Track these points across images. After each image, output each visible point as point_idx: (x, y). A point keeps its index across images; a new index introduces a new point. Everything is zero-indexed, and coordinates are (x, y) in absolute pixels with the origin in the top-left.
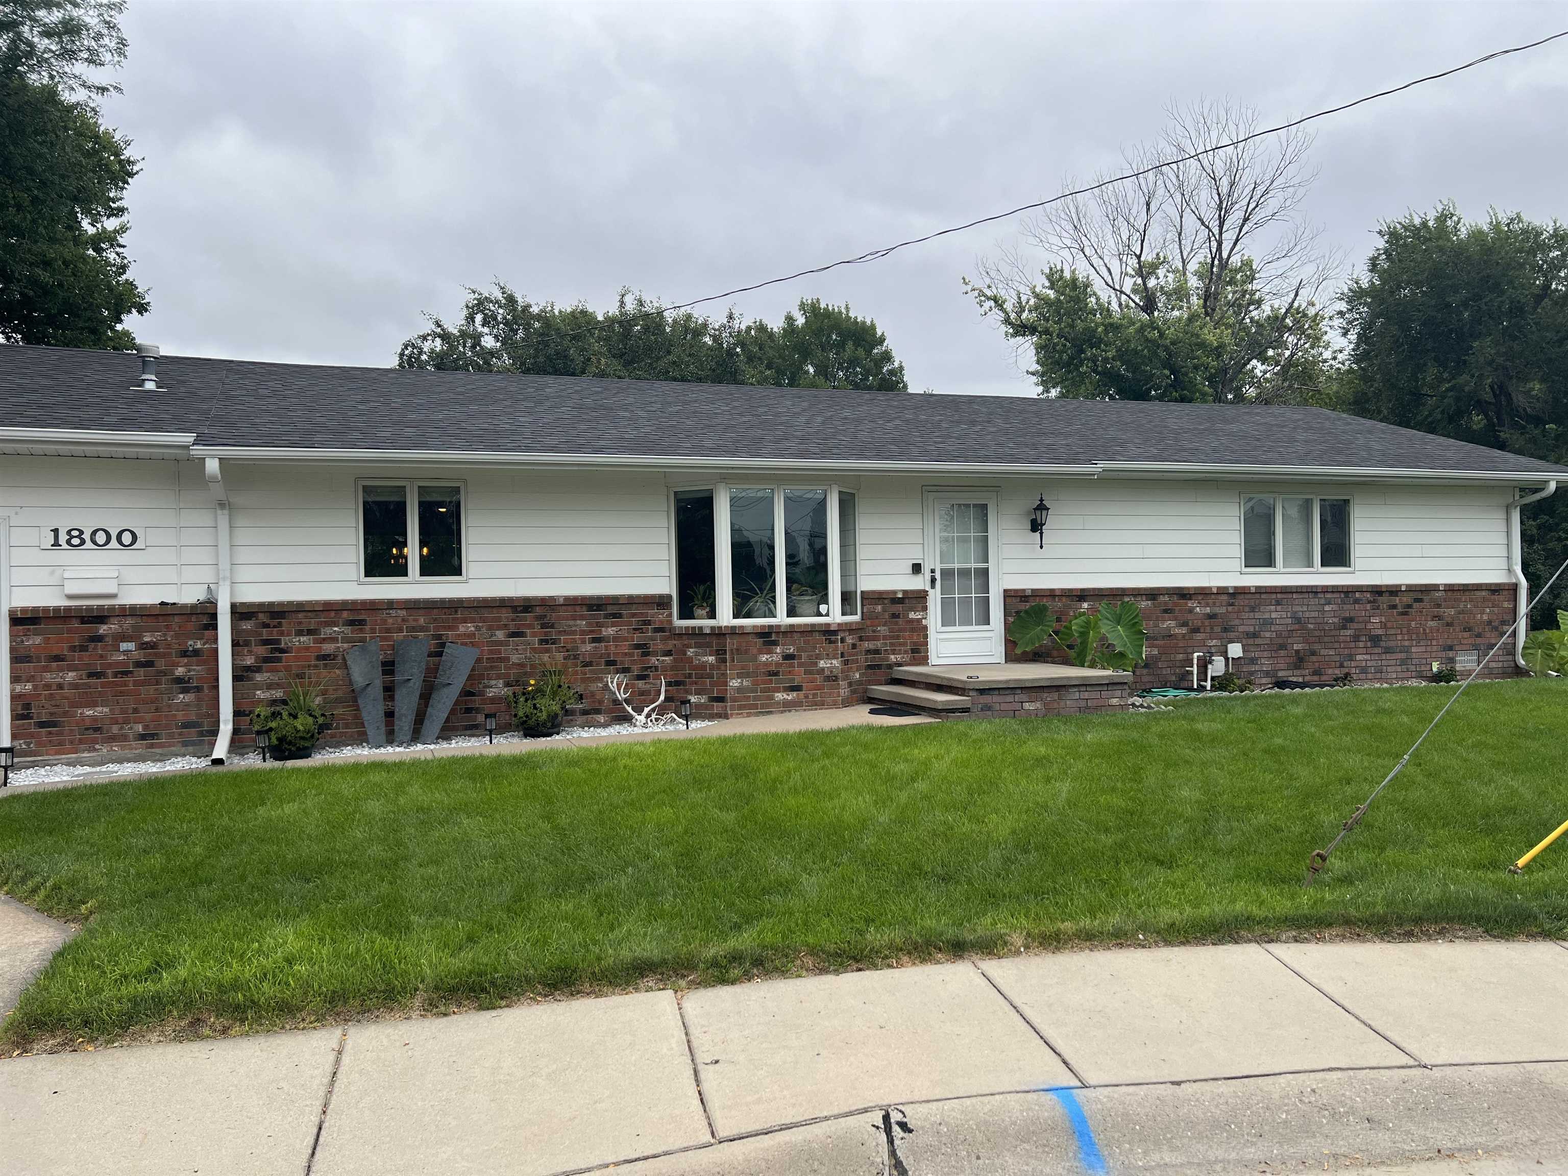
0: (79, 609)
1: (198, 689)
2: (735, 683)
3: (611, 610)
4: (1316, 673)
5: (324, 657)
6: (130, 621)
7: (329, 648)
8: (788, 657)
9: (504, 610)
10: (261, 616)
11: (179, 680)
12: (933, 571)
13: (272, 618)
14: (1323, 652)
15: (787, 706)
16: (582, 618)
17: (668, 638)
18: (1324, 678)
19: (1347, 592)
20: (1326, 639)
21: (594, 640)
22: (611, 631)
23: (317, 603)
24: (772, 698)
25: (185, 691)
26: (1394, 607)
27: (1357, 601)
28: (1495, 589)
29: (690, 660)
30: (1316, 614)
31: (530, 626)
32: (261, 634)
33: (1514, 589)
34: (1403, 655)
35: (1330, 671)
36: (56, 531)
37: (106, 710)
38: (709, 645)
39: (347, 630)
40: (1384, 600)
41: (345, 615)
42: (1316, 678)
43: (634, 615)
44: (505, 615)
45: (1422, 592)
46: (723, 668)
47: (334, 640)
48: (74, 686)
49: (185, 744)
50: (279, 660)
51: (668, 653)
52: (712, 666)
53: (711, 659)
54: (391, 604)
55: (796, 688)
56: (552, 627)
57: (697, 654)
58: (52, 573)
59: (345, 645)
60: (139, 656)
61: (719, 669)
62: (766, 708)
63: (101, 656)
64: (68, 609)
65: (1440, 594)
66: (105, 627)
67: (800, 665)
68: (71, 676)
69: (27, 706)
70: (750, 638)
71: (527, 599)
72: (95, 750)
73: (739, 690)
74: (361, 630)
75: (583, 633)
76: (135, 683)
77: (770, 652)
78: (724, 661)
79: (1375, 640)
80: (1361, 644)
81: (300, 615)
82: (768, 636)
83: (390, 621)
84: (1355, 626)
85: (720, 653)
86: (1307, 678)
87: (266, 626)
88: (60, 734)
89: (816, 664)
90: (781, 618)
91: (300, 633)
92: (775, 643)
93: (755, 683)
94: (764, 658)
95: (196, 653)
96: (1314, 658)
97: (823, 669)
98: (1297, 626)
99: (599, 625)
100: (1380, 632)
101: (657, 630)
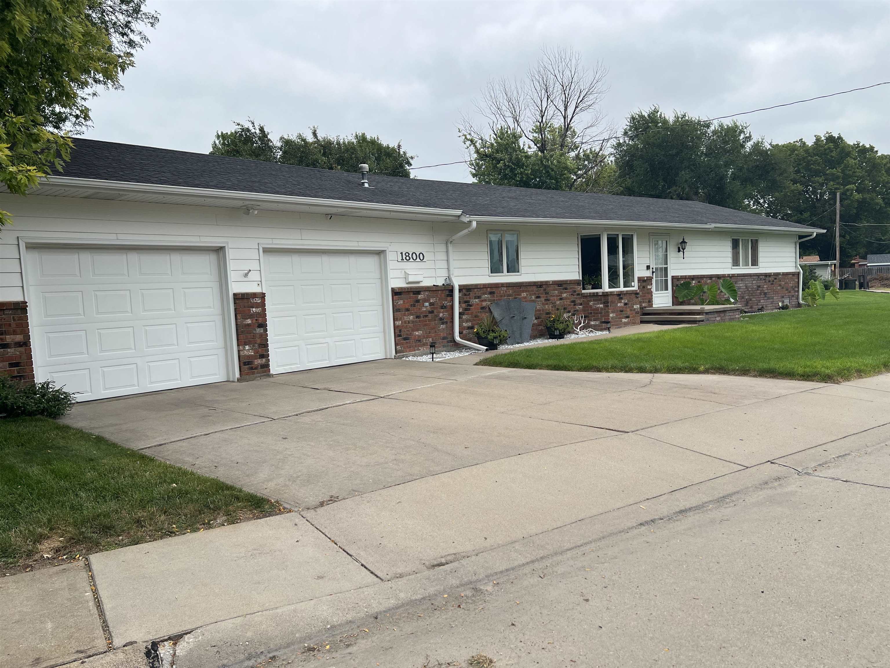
0: (411, 288)
1: (446, 323)
2: (611, 315)
3: (564, 286)
4: (751, 308)
5: (483, 308)
6: (427, 293)
7: (484, 304)
8: (626, 304)
9: (534, 287)
10: (464, 290)
11: (441, 319)
12: (653, 269)
13: (467, 291)
14: (753, 299)
15: (626, 324)
16: (556, 290)
17: (581, 298)
18: (753, 309)
19: (758, 275)
20: (753, 294)
21: (561, 299)
22: (564, 295)
23: (480, 285)
24: (621, 321)
25: (443, 324)
26: (769, 281)
27: (761, 279)
28: (793, 274)
29: (591, 306)
30: (751, 285)
31: (542, 294)
32: (464, 299)
33: (799, 273)
34: (772, 300)
35: (754, 307)
36: (402, 253)
37: (421, 332)
38: (600, 300)
39: (489, 296)
40: (767, 278)
41: (489, 289)
42: (751, 310)
43: (571, 288)
44: (535, 288)
45: (777, 274)
46: (607, 309)
47: (485, 300)
48: (413, 322)
49: (444, 346)
50: (469, 309)
51: (581, 304)
52: (601, 309)
53: (601, 306)
54: (502, 285)
55: (627, 317)
56: (548, 294)
57: (594, 304)
58: (401, 272)
59: (489, 303)
60: (429, 308)
61: (605, 310)
62: (619, 325)
63: (419, 309)
64: (408, 288)
65: (780, 276)
66: (420, 296)
67: (629, 307)
68: (411, 317)
69: (400, 331)
70: (614, 296)
71: (541, 282)
72: (420, 349)
73: (612, 318)
74: (494, 296)
75: (557, 296)
76: (429, 321)
77: (621, 302)
78: (608, 306)
79: (765, 294)
80: (762, 296)
81: (476, 290)
82: (620, 295)
83: (502, 292)
84: (760, 289)
85: (606, 303)
86: (749, 310)
87: (465, 295)
88: (409, 343)
89: (633, 307)
90: (622, 289)
91: (475, 298)
92: (622, 298)
93: (617, 315)
94: (619, 305)
95: (445, 307)
96: (750, 302)
97: (635, 309)
98: (746, 290)
99: (562, 293)
100: (766, 291)
101: (578, 294)
